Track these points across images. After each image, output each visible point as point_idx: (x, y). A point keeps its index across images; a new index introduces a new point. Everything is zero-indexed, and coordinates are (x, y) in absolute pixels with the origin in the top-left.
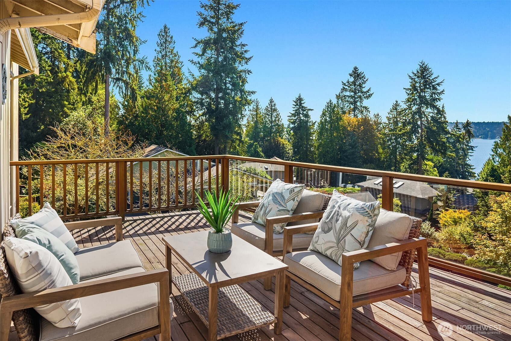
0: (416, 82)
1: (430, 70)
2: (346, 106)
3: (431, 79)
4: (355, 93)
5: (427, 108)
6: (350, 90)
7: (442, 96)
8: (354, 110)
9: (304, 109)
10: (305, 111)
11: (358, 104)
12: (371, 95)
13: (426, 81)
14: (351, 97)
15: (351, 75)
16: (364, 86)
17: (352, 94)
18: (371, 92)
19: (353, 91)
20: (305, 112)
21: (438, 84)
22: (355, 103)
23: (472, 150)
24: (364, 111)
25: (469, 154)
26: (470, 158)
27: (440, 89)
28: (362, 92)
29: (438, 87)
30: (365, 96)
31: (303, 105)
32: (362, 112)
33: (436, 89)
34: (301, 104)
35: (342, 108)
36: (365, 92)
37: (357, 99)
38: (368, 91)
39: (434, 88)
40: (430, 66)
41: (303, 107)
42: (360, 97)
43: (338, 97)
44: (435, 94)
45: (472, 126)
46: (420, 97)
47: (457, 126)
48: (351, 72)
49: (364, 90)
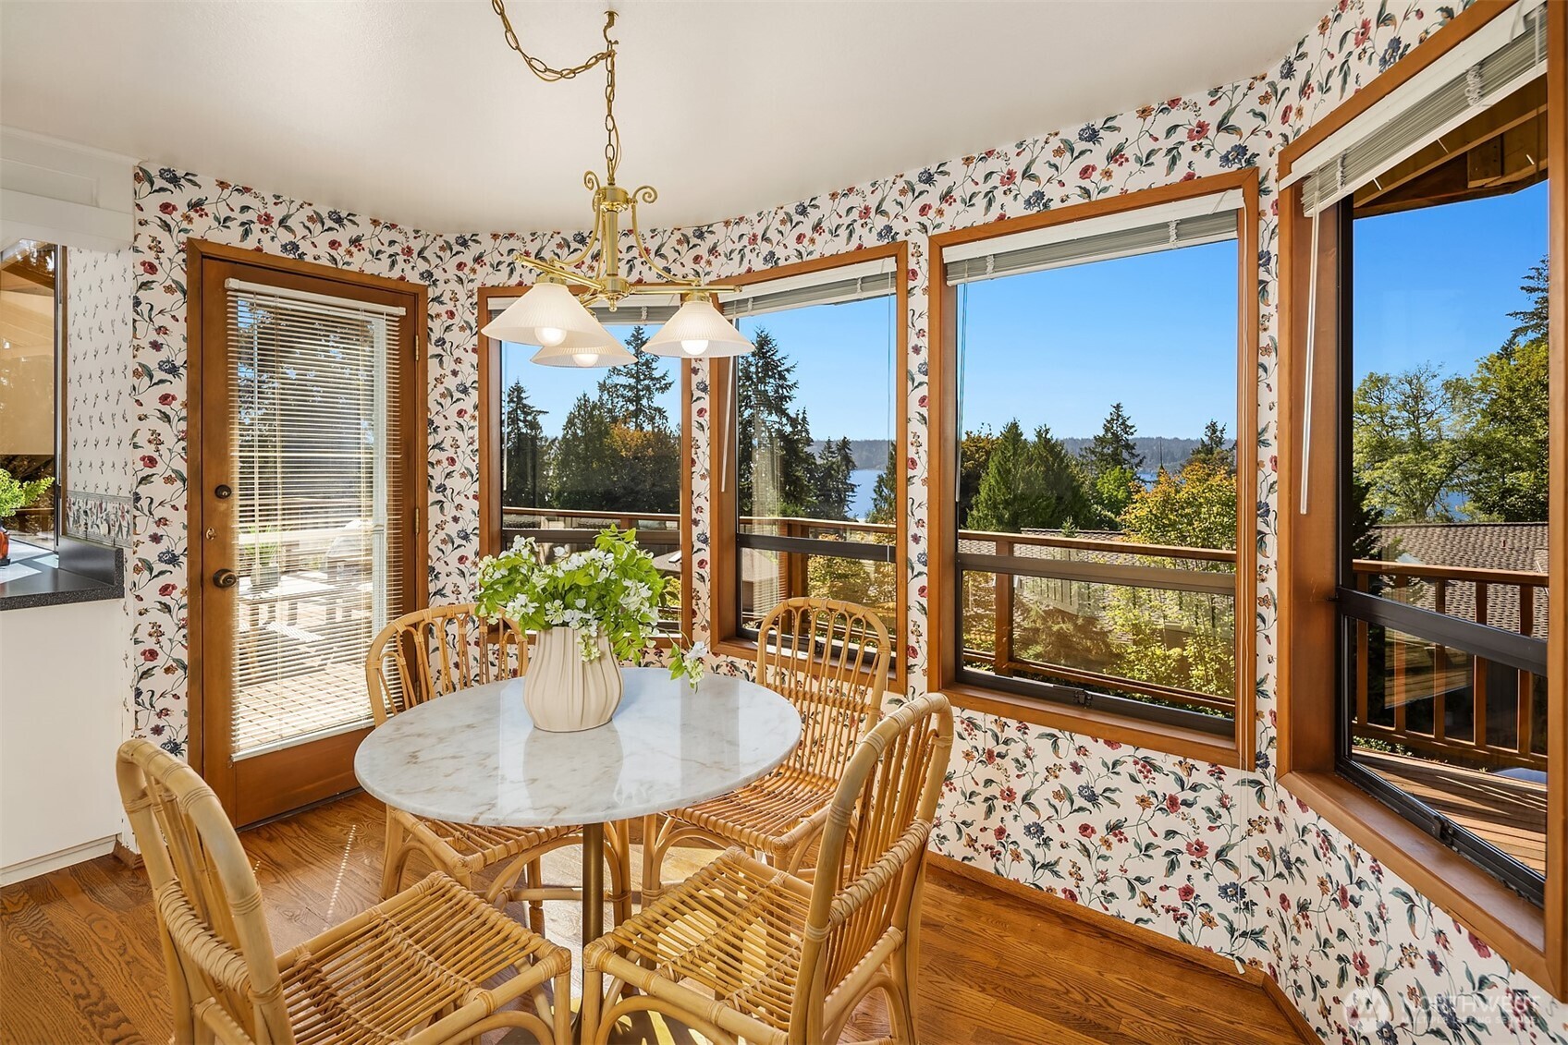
0: (750, 365)
1: (774, 343)
2: (619, 406)
3: (776, 359)
4: (638, 381)
5: (770, 414)
6: (627, 373)
7: (794, 392)
8: (636, 414)
9: (526, 410)
10: (530, 414)
11: (644, 402)
12: (670, 384)
13: (767, 364)
14: (631, 388)
15: (629, 343)
16: (654, 365)
17: (632, 381)
18: (668, 380)
19: (632, 376)
20: (529, 418)
21: (788, 370)
22: (638, 399)
23: (853, 492)
24: (657, 417)
25: (850, 499)
26: (851, 505)
27: (791, 378)
28: (653, 379)
29: (787, 375)
30: (658, 386)
31: (525, 402)
32: (652, 419)
33: (785, 380)
34: (520, 399)
35: (610, 411)
36: (657, 379)
37: (641, 393)
38: (663, 378)
39: (782, 377)
40: (772, 336)
41: (525, 406)
42: (648, 388)
43: (603, 387)
44: (782, 387)
45: (851, 446)
46: (757, 391)
47: (830, 447)
48: (629, 338)
49: (656, 374)
